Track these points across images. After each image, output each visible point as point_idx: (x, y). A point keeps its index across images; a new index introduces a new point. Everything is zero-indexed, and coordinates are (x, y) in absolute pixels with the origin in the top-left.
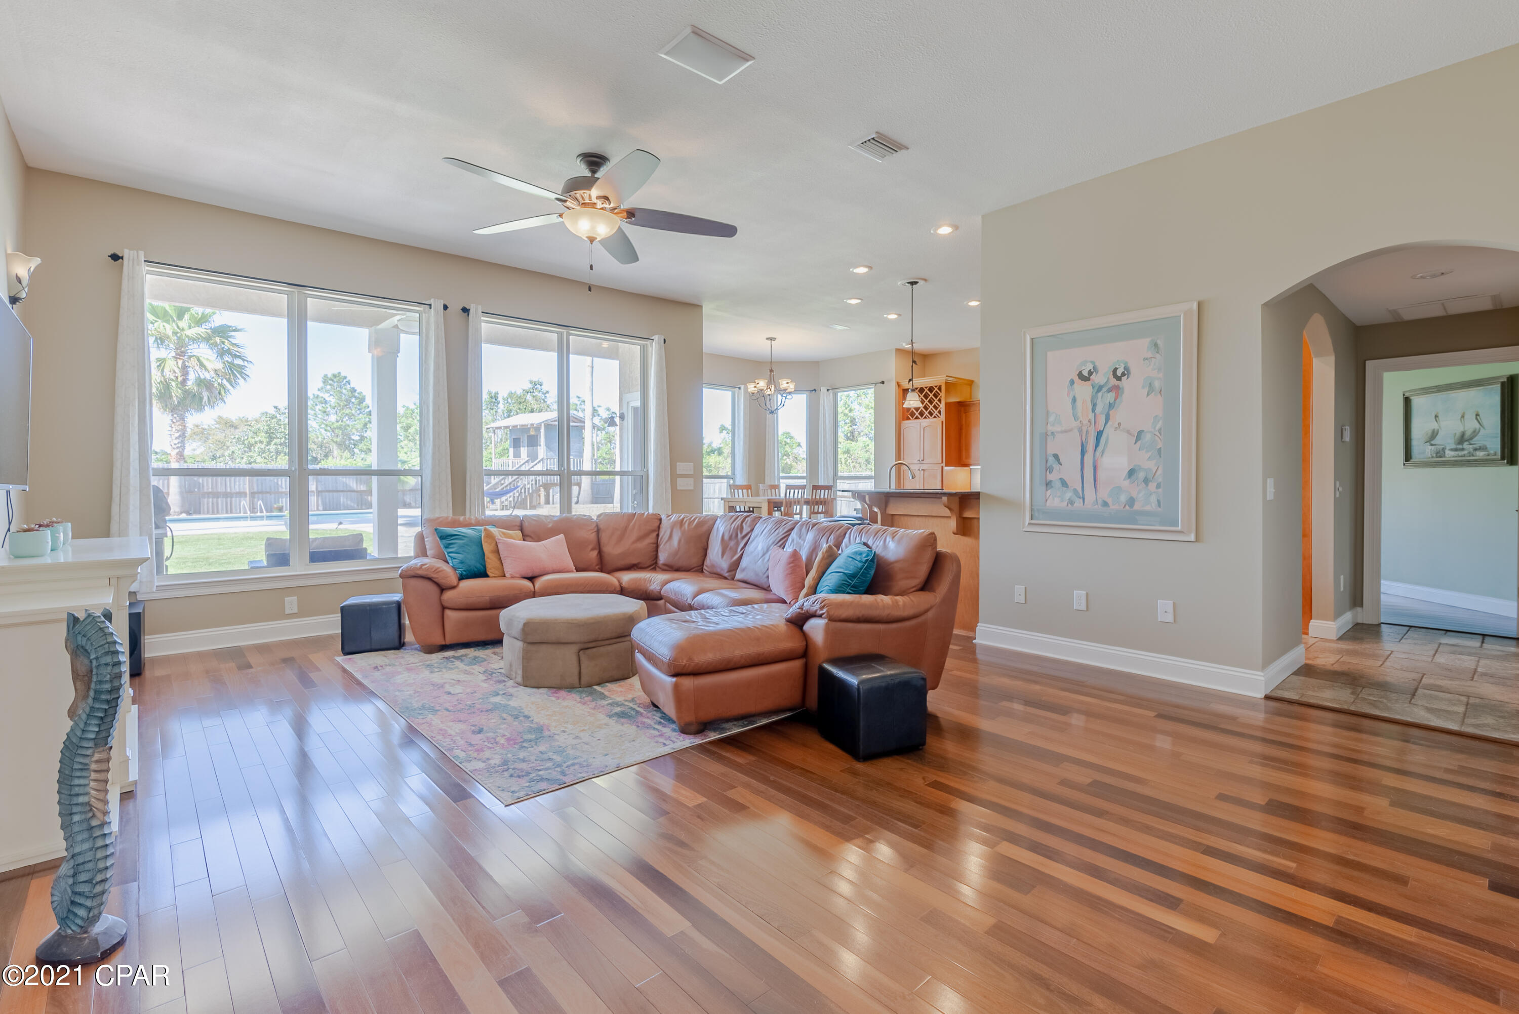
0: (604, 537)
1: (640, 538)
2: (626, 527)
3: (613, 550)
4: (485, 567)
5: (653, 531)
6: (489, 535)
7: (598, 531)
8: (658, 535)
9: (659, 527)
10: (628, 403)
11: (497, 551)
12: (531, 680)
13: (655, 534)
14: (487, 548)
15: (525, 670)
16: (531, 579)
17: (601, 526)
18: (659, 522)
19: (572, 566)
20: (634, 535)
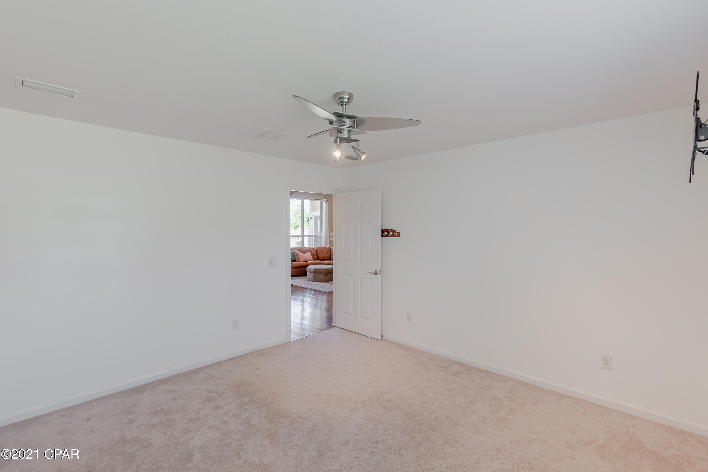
0: (318, 253)
1: (327, 253)
2: (323, 250)
3: (321, 256)
4: (295, 259)
5: (329, 251)
6: (296, 252)
7: (317, 251)
8: (331, 252)
9: (331, 250)
10: (313, 214)
11: (298, 256)
12: (315, 280)
13: (330, 252)
14: (296, 255)
15: (314, 278)
16: (306, 262)
17: (317, 250)
18: (331, 249)
19: (313, 260)
20: (325, 252)
